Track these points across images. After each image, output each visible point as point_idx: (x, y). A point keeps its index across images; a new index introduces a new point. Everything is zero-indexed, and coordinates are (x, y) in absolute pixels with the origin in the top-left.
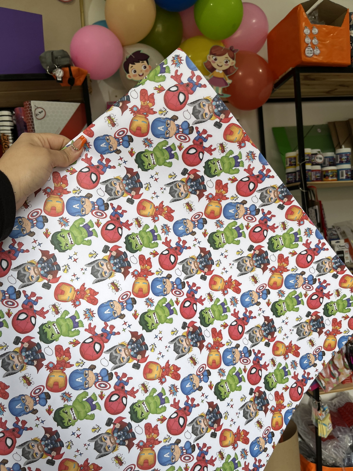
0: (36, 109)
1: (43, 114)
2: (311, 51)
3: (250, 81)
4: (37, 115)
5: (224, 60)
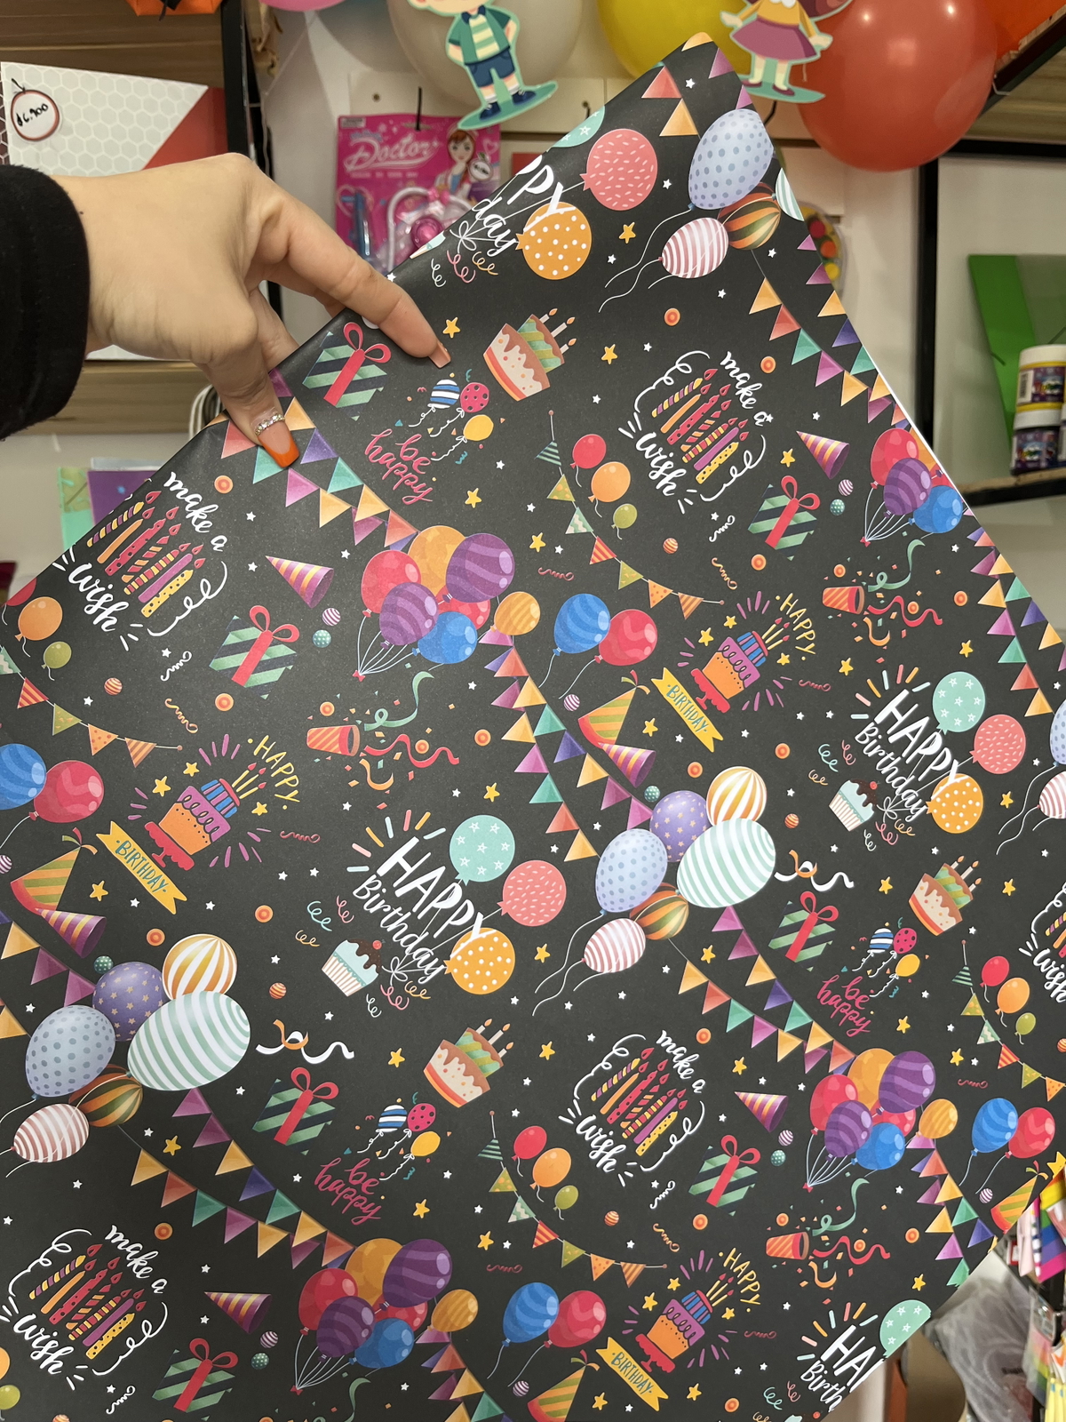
0: (18, 95)
1: (48, 118)
3: (904, 50)
4: (19, 119)
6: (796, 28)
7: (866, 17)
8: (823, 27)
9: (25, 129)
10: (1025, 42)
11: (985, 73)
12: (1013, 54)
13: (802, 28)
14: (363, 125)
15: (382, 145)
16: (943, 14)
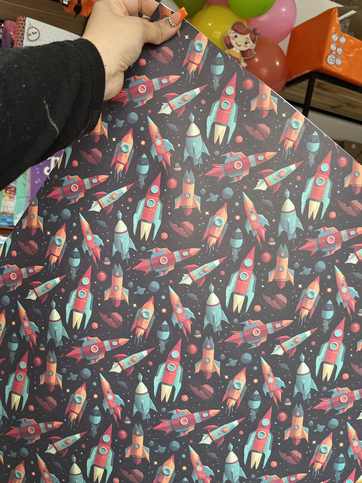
0: (30, 28)
1: (36, 36)
2: (333, 59)
3: (264, 71)
4: (29, 35)
5: (245, 40)
6: (238, 59)
7: (256, 60)
8: (245, 61)
9: (30, 38)
10: (294, 77)
11: (283, 83)
12: (291, 79)
13: (240, 60)
16: (276, 64)
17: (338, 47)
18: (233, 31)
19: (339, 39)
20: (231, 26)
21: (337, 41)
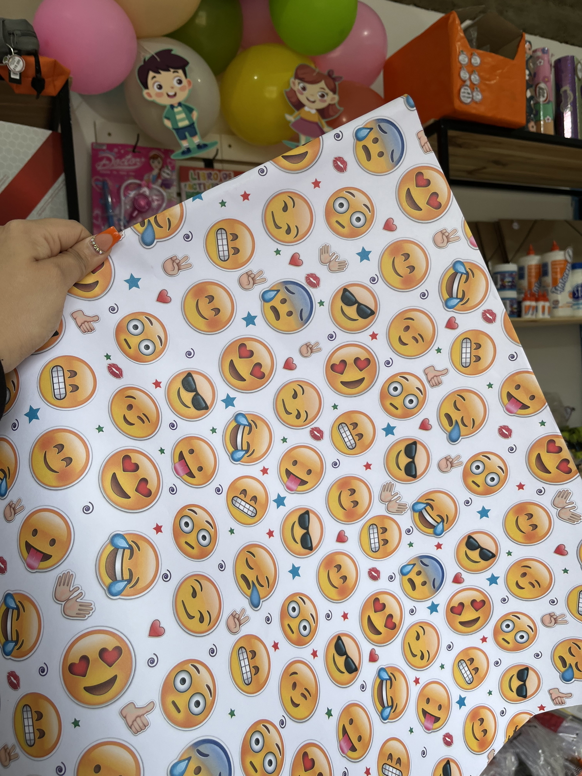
2: (469, 94)
5: (319, 92)
7: (344, 119)
14: (105, 148)
15: (116, 158)
17: (471, 73)
18: (297, 81)
19: (470, 60)
20: (292, 73)
21: (467, 63)
